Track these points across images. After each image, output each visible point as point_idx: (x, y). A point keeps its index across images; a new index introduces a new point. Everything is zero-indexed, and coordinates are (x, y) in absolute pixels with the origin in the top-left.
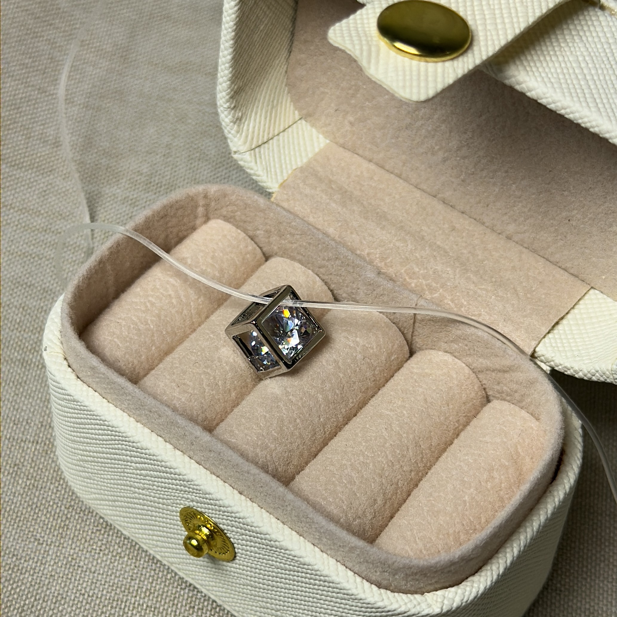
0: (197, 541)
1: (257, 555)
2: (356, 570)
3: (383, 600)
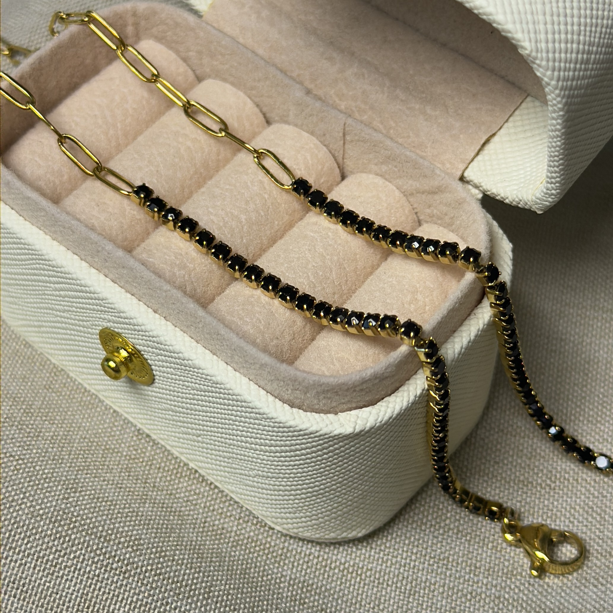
0: (115, 362)
1: (173, 376)
2: (269, 388)
3: (294, 419)
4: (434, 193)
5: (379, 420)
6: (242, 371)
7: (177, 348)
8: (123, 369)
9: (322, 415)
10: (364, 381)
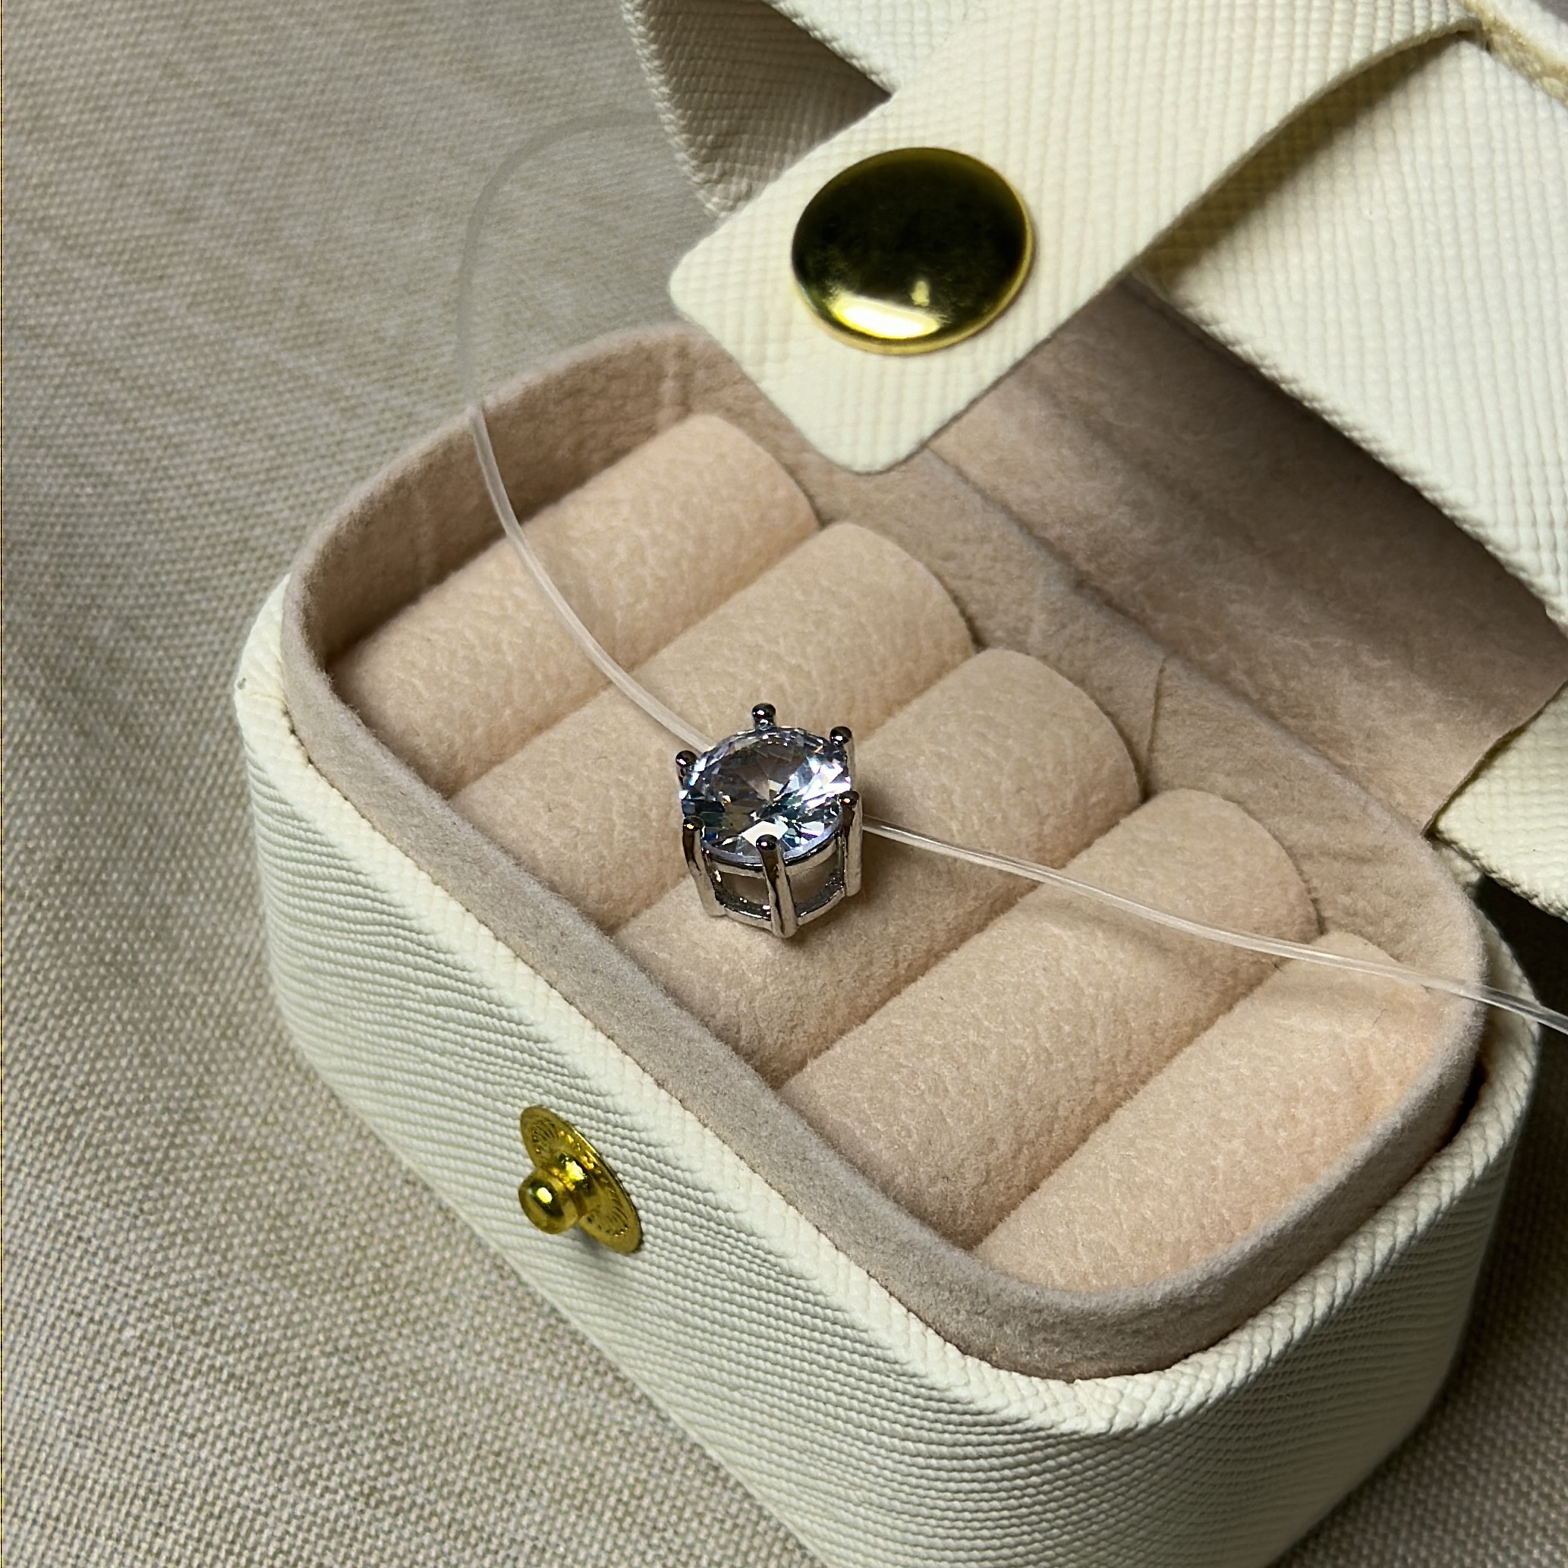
0: (551, 1191)
1: (688, 1242)
2: (913, 1302)
3: (968, 1384)
4: (1362, 860)
5: (1174, 1407)
6: (852, 1252)
7: (703, 1178)
8: (569, 1209)
9: (1035, 1380)
10: (1145, 1312)
